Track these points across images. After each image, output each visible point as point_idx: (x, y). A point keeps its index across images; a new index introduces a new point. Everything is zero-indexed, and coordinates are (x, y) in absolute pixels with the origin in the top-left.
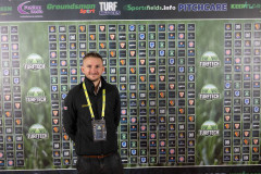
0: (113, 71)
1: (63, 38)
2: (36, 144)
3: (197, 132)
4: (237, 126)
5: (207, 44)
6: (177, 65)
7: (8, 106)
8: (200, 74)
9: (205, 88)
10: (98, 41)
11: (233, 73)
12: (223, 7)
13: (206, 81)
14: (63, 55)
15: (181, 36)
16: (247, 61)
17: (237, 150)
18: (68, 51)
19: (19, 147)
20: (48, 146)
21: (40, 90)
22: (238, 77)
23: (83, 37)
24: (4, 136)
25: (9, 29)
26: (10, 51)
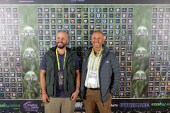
0: (79, 38)
1: (46, 16)
3: (132, 78)
5: (141, 21)
6: (120, 35)
7: (12, 59)
8: (135, 41)
9: (139, 49)
10: (69, 19)
11: (157, 40)
13: (139, 45)
14: (47, 27)
15: (124, 16)
16: (167, 33)
18: (50, 24)
21: (32, 50)
22: (160, 43)
23: (60, 15)
24: (10, 78)
25: (12, 10)
26: (13, 24)
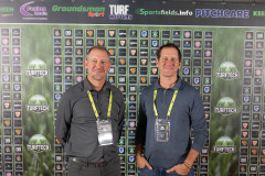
2: (36, 155)
4: (255, 143)
12: (245, 14)
17: (253, 169)
19: (18, 158)
20: (49, 159)
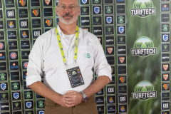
0: (24, 24)
6: (103, 15)
8: (131, 25)
13: (139, 34)
